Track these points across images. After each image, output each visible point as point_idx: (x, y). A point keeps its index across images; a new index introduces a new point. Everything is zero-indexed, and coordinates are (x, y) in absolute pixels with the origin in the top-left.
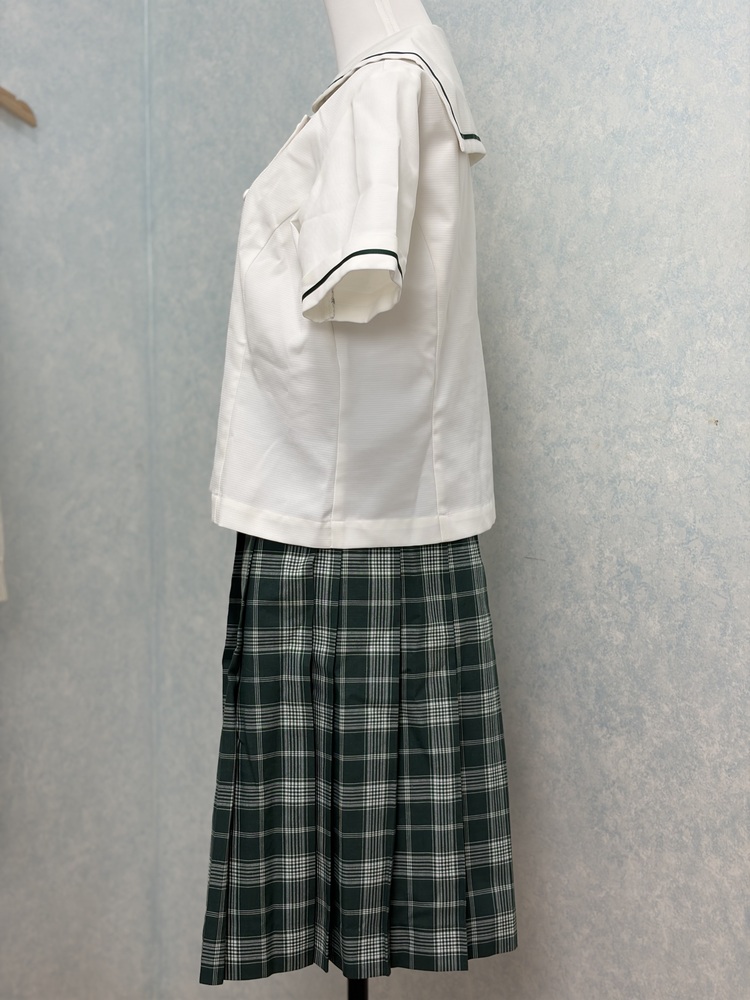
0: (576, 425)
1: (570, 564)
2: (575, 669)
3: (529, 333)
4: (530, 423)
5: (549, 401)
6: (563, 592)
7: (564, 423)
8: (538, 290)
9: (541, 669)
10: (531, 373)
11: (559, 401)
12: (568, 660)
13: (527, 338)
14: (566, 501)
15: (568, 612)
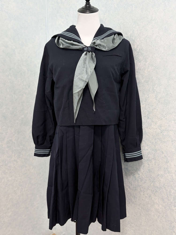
0: (172, 126)
1: (167, 163)
2: (167, 190)
3: (157, 98)
4: (156, 123)
5: (163, 118)
6: (164, 170)
7: (168, 125)
8: (161, 86)
9: (156, 188)
10: (157, 109)
11: (166, 119)
12: (165, 187)
13: (156, 100)
14: (167, 146)
15: (166, 175)
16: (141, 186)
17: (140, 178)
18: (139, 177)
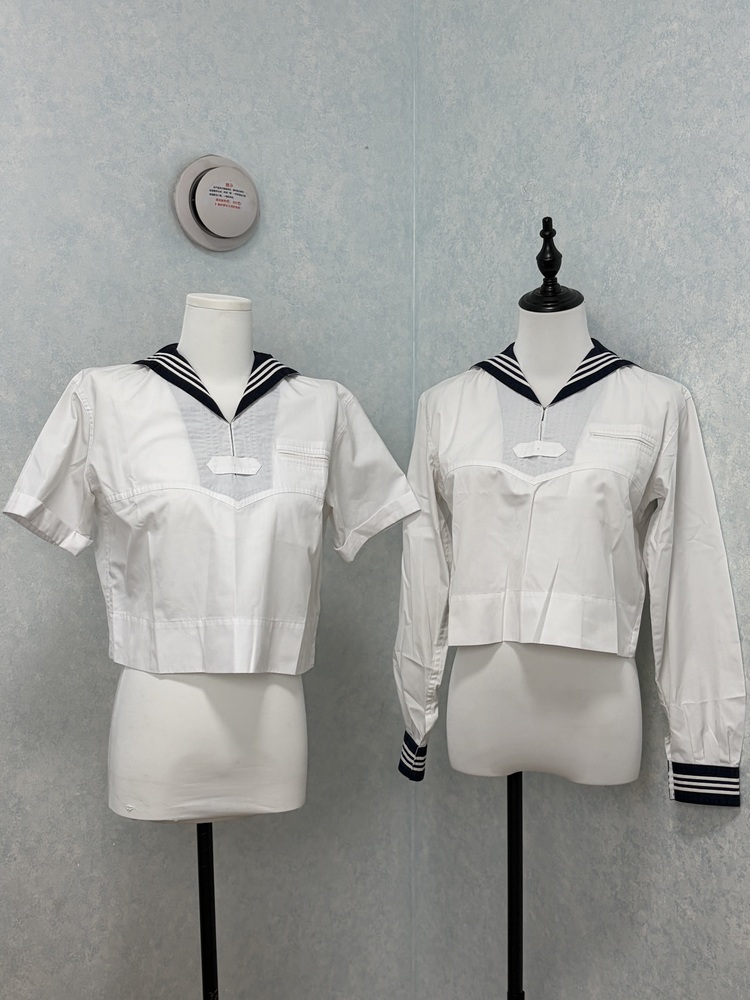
16: (729, 892)
17: (725, 863)
18: (722, 857)
